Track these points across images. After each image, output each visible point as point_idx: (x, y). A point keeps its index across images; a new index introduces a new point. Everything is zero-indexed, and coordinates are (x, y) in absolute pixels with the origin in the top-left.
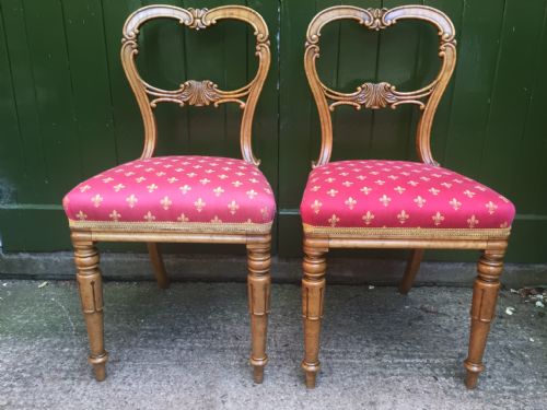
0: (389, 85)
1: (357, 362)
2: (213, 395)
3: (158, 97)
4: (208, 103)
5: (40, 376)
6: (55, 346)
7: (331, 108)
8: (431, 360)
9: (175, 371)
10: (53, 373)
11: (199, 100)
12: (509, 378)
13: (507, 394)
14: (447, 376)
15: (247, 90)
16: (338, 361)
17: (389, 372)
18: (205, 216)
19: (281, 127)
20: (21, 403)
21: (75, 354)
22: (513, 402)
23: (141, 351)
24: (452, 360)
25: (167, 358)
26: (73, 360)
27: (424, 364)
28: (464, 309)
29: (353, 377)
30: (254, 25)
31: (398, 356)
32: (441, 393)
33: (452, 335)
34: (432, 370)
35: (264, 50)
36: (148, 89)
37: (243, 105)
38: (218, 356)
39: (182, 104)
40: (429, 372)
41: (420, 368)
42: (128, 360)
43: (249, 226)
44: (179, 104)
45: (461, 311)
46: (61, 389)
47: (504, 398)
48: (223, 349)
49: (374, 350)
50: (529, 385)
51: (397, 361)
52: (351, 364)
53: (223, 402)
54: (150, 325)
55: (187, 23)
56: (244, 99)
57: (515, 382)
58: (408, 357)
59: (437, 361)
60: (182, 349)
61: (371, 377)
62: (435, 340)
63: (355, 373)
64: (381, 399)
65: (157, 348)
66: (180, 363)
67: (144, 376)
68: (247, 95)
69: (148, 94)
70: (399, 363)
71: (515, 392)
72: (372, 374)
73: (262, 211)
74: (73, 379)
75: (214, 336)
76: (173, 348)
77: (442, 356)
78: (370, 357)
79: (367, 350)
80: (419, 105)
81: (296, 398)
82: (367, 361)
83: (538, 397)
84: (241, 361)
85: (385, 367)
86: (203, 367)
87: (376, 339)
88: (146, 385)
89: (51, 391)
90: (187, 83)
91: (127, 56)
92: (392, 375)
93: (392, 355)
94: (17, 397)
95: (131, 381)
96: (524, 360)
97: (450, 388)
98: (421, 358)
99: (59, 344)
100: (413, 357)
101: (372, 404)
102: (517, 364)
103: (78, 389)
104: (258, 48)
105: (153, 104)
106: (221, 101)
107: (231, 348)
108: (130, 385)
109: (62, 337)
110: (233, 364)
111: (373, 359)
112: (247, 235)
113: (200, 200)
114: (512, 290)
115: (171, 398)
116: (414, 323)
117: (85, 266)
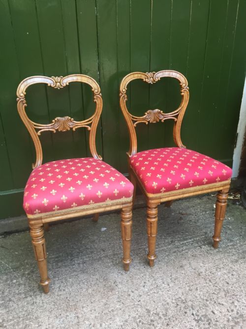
0: (159, 111)
1: (165, 248)
2: (110, 283)
3: (41, 129)
4: (69, 129)
5: (10, 300)
6: (6, 281)
7: (135, 125)
8: (195, 239)
9: (82, 277)
10: (17, 297)
11: (64, 128)
12: (228, 240)
13: (230, 247)
14: (205, 245)
15: (91, 120)
16: (157, 250)
17: (181, 249)
18: (103, 199)
19: (103, 134)
20: (11, 318)
21: (21, 282)
22: (234, 250)
23: (58, 271)
24: (203, 236)
25: (74, 271)
26: (23, 286)
27: (193, 241)
28: (197, 209)
29: (167, 256)
30: (91, 85)
31: (181, 241)
32: (206, 253)
33: (198, 224)
34: (197, 243)
35: (98, 99)
36: (35, 125)
37: (89, 128)
38: (100, 262)
39: (55, 132)
40: (197, 245)
41: (192, 244)
42: (54, 277)
43: (124, 200)
44: (53, 132)
45: (196, 210)
46: (28, 304)
47: (230, 249)
48: (100, 258)
49: (170, 240)
50: (236, 240)
51: (181, 243)
52: (163, 250)
53: (116, 285)
54: (53, 255)
55: (52, 85)
56: (90, 125)
57: (231, 241)
58: (185, 240)
59: (198, 238)
60: (79, 264)
61: (175, 254)
62: (192, 228)
63: (167, 254)
64: (184, 263)
65: (65, 266)
66: (83, 271)
67: (68, 284)
68: (91, 123)
69: (35, 129)
70: (183, 244)
71: (233, 245)
72: (175, 252)
73: (130, 191)
74: (31, 296)
75: (92, 252)
76: (74, 265)
77: (199, 236)
78: (169, 244)
79: (167, 241)
80: (174, 119)
81: (148, 273)
82: (170, 246)
83: (241, 246)
84: (113, 262)
85: (178, 247)
86: (96, 270)
87: (168, 234)
88: (73, 288)
89: (23, 306)
90: (56, 119)
91: (21, 108)
92: (183, 250)
93: (179, 241)
94: (6, 316)
95: (63, 288)
96: (230, 229)
97: (208, 250)
98: (190, 239)
99: (7, 279)
100: (187, 239)
101: (181, 267)
102: (229, 232)
103: (38, 301)
104: (95, 97)
105: (39, 133)
106: (77, 127)
107: (104, 257)
108: (64, 290)
109: (7, 274)
110: (109, 265)
111: (171, 245)
112: (123, 204)
113: (99, 192)
114: (212, 195)
115: (90, 291)
116: (180, 221)
117: (39, 237)
